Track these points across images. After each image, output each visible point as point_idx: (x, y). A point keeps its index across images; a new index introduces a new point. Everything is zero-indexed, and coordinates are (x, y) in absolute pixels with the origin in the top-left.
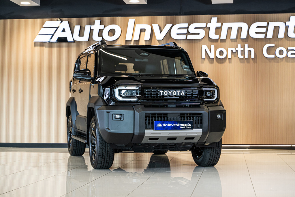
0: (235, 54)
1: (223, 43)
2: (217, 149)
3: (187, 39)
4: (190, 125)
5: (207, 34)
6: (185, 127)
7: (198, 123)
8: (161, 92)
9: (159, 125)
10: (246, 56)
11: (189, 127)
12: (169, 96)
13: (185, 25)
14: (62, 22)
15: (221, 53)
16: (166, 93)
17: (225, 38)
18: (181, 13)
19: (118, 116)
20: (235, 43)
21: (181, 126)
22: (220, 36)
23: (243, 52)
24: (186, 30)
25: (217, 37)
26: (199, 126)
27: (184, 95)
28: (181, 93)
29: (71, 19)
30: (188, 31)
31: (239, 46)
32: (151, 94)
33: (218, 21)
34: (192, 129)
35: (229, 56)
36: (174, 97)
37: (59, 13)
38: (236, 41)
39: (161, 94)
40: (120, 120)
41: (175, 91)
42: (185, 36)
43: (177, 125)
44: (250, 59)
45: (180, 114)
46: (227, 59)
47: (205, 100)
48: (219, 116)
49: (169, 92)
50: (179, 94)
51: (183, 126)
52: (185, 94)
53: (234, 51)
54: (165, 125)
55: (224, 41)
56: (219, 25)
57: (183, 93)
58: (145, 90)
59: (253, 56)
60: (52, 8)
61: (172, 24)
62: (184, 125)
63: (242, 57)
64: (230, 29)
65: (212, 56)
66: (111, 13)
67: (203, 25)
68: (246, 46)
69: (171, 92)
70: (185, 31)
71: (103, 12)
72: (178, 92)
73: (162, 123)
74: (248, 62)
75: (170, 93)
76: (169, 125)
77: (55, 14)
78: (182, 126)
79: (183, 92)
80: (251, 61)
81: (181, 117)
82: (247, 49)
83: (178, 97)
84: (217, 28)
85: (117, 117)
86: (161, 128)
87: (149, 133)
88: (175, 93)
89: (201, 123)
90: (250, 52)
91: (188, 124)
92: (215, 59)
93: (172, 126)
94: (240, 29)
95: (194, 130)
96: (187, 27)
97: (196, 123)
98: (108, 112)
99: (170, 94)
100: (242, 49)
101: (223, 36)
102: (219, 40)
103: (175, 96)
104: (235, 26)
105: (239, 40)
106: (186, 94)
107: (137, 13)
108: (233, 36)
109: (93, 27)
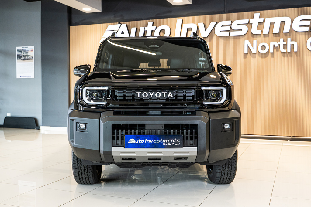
0: (277, 48)
1: (266, 39)
2: (230, 166)
3: (230, 35)
4: (178, 141)
5: (250, 30)
6: (171, 143)
7: (191, 138)
8: (139, 93)
9: (132, 141)
10: (289, 50)
11: (176, 145)
12: (151, 99)
13: (229, 22)
14: (121, 25)
15: (263, 47)
16: (145, 95)
17: (268, 33)
18: (225, 12)
19: (83, 126)
20: (278, 38)
21: (164, 143)
22: (262, 32)
23: (285, 46)
24: (230, 27)
25: (259, 32)
26: (192, 142)
27: (172, 97)
28: (167, 95)
29: (128, 23)
30: (231, 27)
31: (282, 40)
32: (125, 96)
33: (260, 17)
34: (180, 147)
35: (272, 51)
36: (158, 100)
37: (119, 18)
38: (279, 36)
39: (139, 97)
40: (83, 130)
41: (159, 91)
42: (228, 33)
43: (158, 141)
44: (293, 53)
45: (163, 126)
46: (270, 54)
47: (205, 103)
48: (227, 126)
49: (150, 93)
50: (164, 97)
51: (168, 143)
52: (174, 96)
53: (276, 45)
54: (140, 141)
55: (266, 35)
56: (261, 20)
57: (170, 95)
58: (116, 91)
59: (296, 49)
60: (114, 14)
61: (216, 22)
62: (168, 141)
63: (285, 51)
64: (272, 23)
65: (254, 51)
66: (162, 15)
67: (246, 21)
68: (289, 39)
69: (153, 93)
70: (228, 28)
71: (156, 15)
72: (163, 93)
73: (137, 139)
74: (291, 56)
75: (152, 95)
76: (146, 141)
77: (117, 19)
78: (166, 143)
79: (170, 93)
80: (294, 54)
81: (165, 129)
82: (289, 43)
83: (165, 101)
84: (259, 23)
85: (81, 127)
86: (134, 145)
87: (118, 151)
88: (158, 95)
89: (196, 138)
90: (292, 46)
91: (175, 140)
92: (257, 54)
93: (151, 142)
94: (283, 23)
95: (185, 149)
96: (230, 24)
97: (187, 138)
98: (73, 120)
99: (152, 97)
100: (285, 43)
101: (266, 31)
102: (262, 35)
103: (159, 98)
104: (277, 20)
105: (281, 34)
106: (176, 96)
107: (184, 14)
108: (276, 30)
109: (146, 29)
